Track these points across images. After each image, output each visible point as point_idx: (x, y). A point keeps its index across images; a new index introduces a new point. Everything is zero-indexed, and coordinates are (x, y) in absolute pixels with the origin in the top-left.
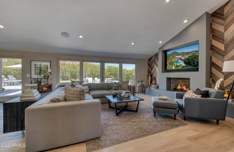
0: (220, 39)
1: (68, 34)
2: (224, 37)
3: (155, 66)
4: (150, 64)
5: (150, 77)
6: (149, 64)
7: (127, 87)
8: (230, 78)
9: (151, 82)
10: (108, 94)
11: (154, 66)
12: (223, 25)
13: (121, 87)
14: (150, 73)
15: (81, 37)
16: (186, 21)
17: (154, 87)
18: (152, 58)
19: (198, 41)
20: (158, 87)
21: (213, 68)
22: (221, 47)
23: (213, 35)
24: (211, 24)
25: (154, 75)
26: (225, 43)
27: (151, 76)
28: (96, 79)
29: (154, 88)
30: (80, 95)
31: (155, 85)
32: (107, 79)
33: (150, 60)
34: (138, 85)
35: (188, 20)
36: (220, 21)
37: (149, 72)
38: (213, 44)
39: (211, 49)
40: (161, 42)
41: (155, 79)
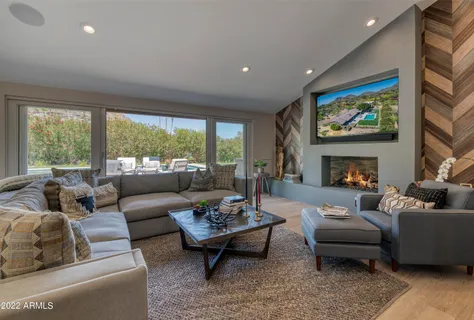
0: (444, 68)
1: (41, 16)
2: (451, 64)
3: (292, 127)
4: (281, 125)
5: (281, 155)
6: (278, 126)
7: (231, 182)
8: (466, 156)
9: (284, 166)
10: (178, 208)
11: (290, 129)
12: (451, 38)
13: (214, 182)
14: (282, 145)
15: (89, 29)
16: (371, 23)
17: (293, 179)
18: (284, 110)
19: (396, 71)
20: (301, 179)
21: (427, 135)
22: (446, 86)
23: (428, 60)
24: (423, 35)
25: (292, 150)
26: (454, 77)
27: (285, 152)
28: (146, 160)
29: (291, 182)
30: (39, 245)
31: (294, 173)
32: (174, 160)
33: (280, 114)
34: (255, 175)
35: (377, 19)
36: (442, 27)
37: (279, 143)
38: (427, 79)
39: (424, 91)
40: (309, 72)
41: (293, 159)
